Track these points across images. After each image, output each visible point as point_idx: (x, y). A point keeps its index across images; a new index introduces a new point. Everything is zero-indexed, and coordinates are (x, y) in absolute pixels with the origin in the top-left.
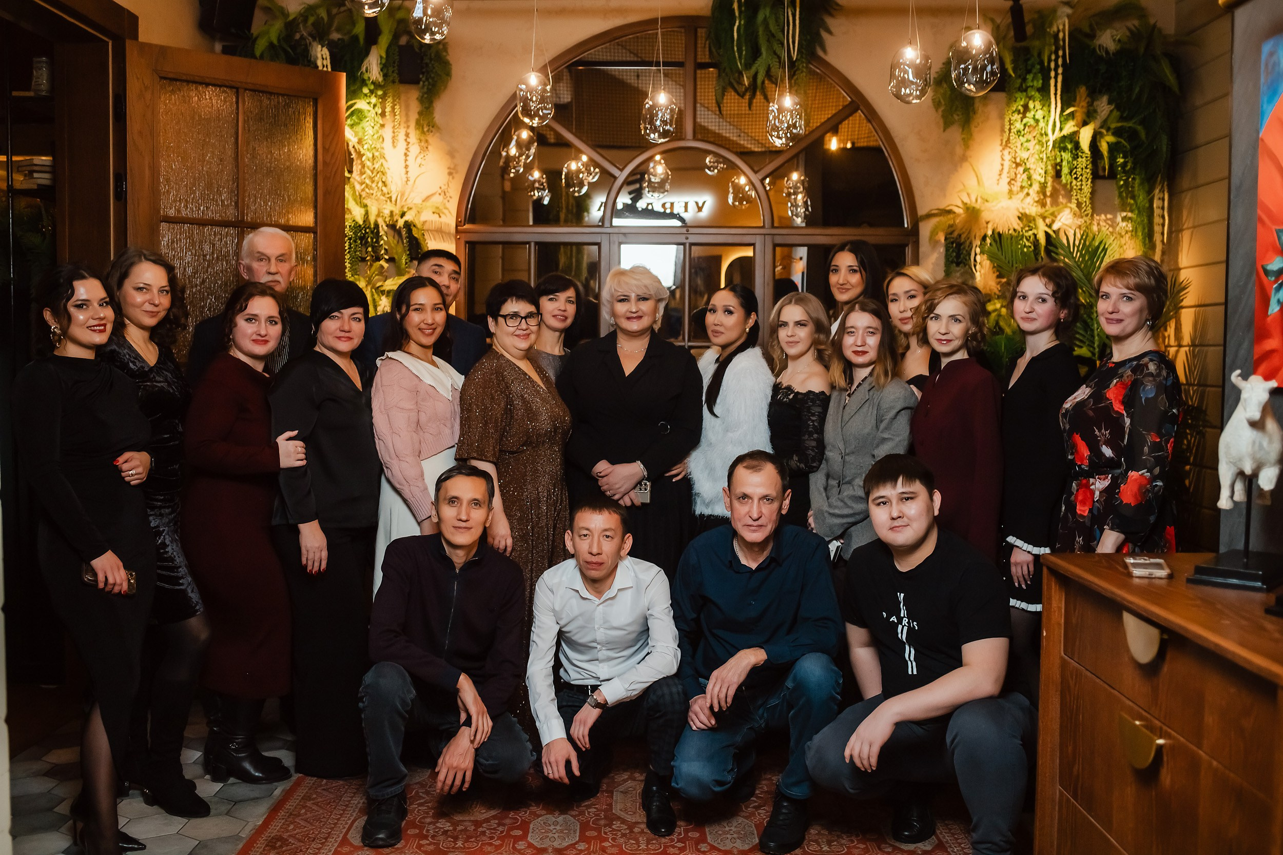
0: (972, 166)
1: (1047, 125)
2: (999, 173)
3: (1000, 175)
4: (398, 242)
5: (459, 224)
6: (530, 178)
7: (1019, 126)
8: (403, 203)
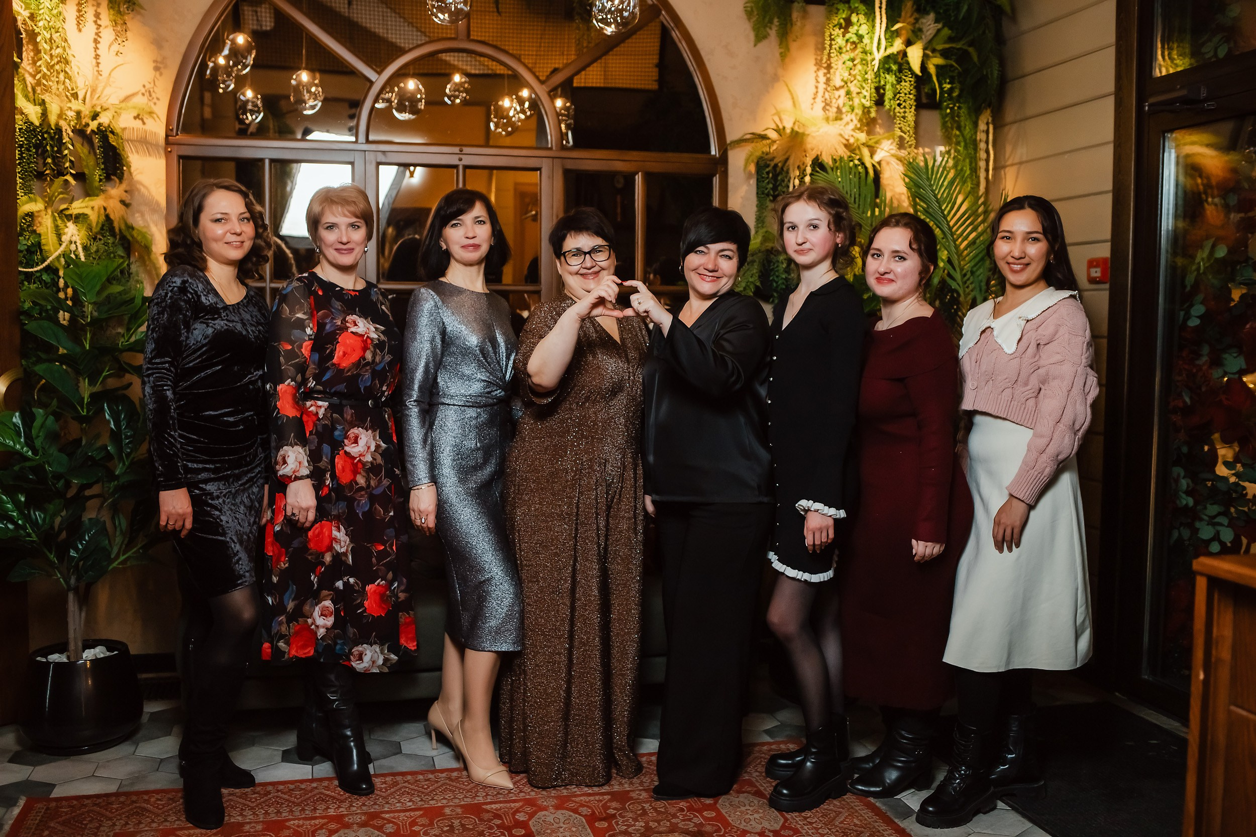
0: (787, 86)
1: (872, 43)
2: (813, 97)
3: (814, 99)
4: (89, 153)
5: (170, 133)
6: (242, 97)
7: (840, 41)
8: (95, 102)
